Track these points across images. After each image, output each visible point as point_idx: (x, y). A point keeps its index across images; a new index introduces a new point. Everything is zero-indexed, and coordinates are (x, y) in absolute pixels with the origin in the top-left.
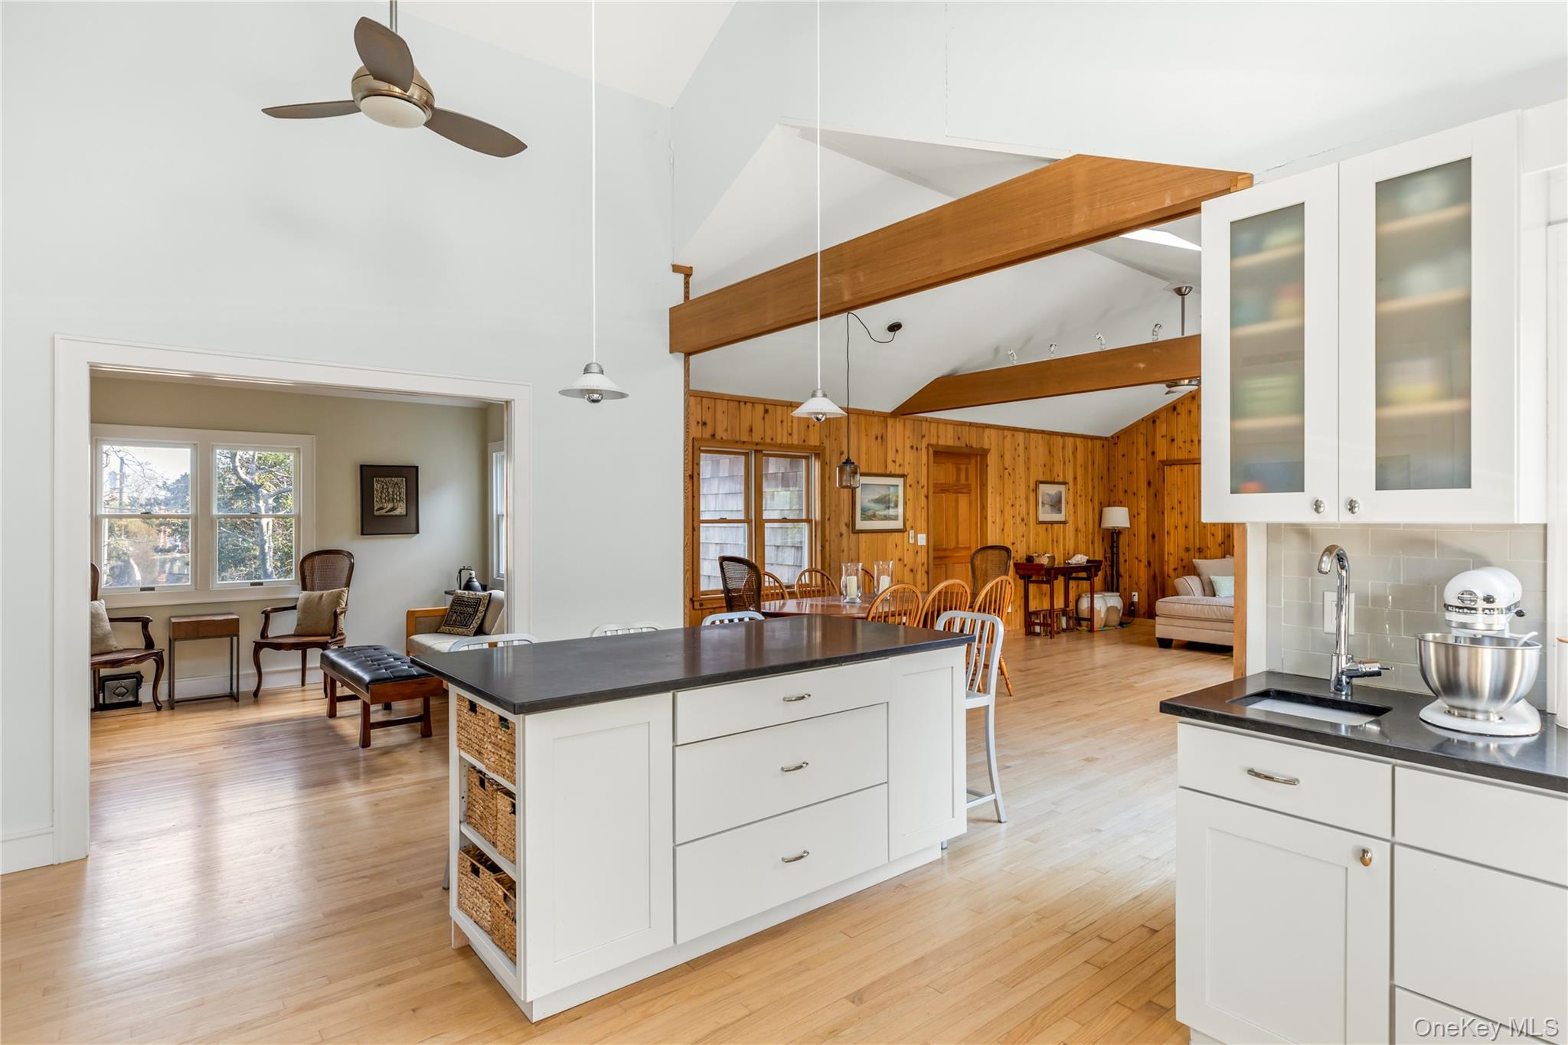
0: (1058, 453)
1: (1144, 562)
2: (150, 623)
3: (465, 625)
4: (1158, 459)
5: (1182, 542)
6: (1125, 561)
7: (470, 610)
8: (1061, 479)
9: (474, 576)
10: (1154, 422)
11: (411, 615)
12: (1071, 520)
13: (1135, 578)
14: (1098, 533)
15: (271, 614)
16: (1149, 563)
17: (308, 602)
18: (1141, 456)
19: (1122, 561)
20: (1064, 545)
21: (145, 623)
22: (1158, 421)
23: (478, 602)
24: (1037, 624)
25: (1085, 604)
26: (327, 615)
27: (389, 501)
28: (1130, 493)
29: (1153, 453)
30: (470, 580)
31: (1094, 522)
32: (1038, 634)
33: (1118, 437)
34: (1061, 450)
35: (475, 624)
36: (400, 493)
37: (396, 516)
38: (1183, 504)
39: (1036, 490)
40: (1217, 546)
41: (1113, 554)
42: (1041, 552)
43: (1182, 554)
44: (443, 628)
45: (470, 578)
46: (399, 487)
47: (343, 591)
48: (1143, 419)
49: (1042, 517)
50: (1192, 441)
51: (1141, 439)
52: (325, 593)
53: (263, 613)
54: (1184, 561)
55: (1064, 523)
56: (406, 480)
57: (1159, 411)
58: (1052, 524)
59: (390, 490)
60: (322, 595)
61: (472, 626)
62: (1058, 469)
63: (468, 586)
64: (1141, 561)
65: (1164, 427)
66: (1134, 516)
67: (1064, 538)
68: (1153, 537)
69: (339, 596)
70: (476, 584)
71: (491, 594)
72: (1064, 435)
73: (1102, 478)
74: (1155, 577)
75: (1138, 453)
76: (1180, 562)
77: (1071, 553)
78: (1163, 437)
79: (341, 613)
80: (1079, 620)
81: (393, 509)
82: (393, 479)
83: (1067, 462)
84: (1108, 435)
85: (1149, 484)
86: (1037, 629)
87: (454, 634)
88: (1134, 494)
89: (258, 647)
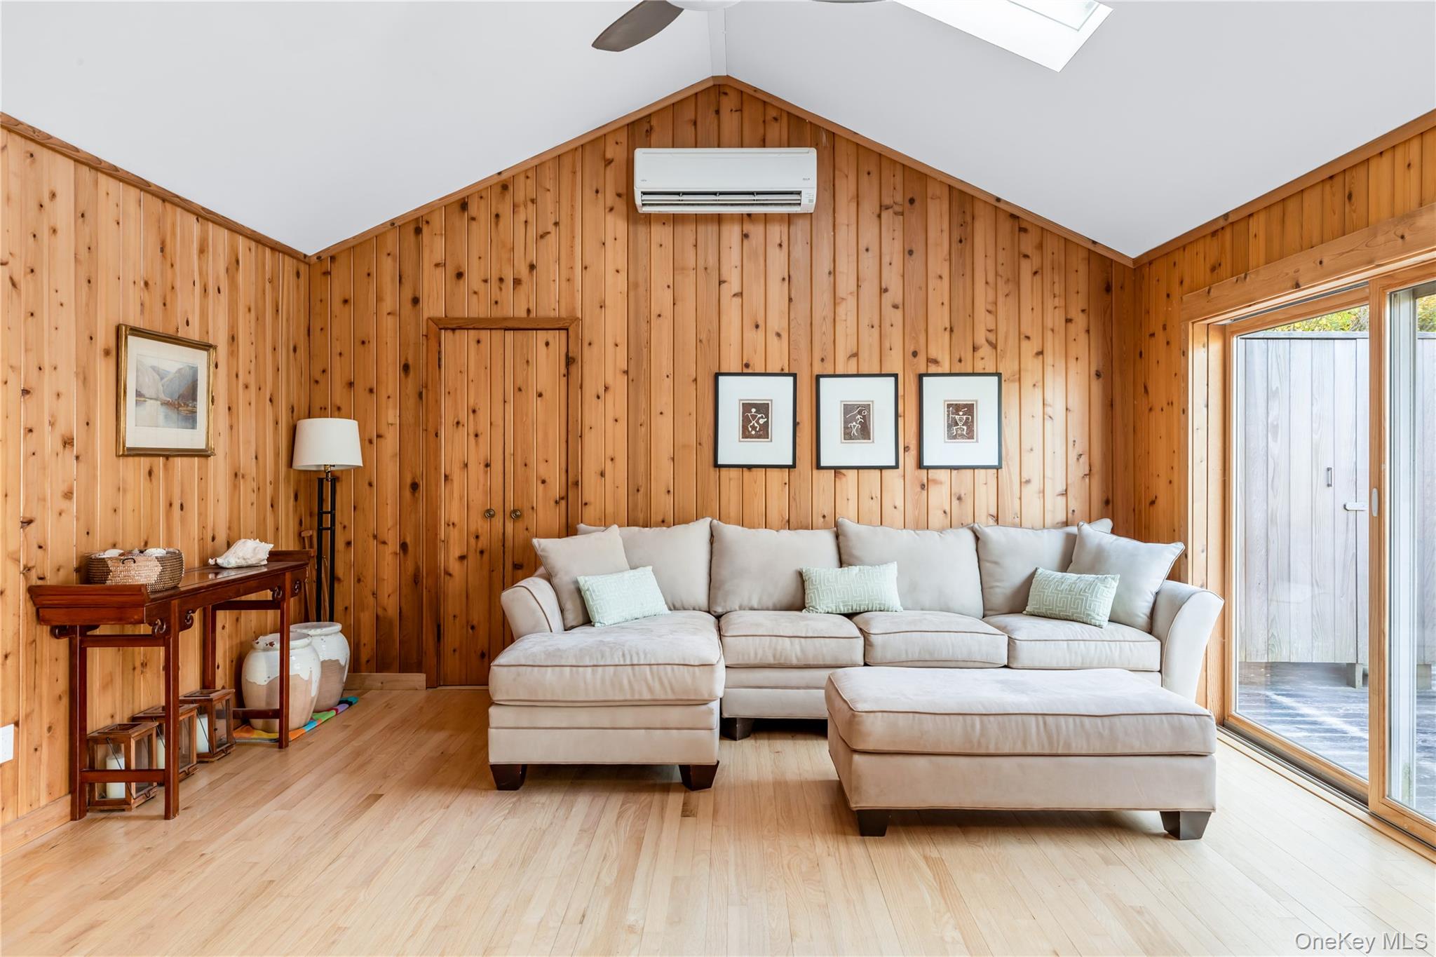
0: (188, 260)
1: (393, 546)
4: (426, 315)
5: (478, 499)
6: (349, 544)
8: (194, 334)
10: (418, 231)
12: (221, 448)
13: (370, 582)
14: (287, 477)
16: (404, 546)
18: (389, 303)
19: (340, 545)
20: (202, 515)
22: (425, 229)
24: (116, 776)
25: (261, 670)
28: (360, 387)
29: (416, 301)
31: (277, 455)
32: (121, 805)
33: (333, 258)
34: (195, 257)
38: (480, 413)
39: (116, 353)
40: (552, 503)
41: (320, 531)
42: (132, 542)
43: (478, 524)
48: (392, 223)
49: (136, 437)
50: (501, 280)
51: (388, 267)
54: (481, 538)
55: (203, 454)
57: (431, 208)
58: (167, 457)
62: (188, 304)
64: (384, 543)
65: (440, 243)
66: (371, 442)
67: (202, 499)
68: (415, 486)
72: (204, 216)
73: (295, 350)
74: (416, 579)
75: (379, 299)
76: (473, 541)
77: (222, 537)
78: (437, 265)
80: (244, 717)
83: (212, 290)
84: (310, 249)
85: (406, 368)
86: (116, 790)
88: (371, 391)
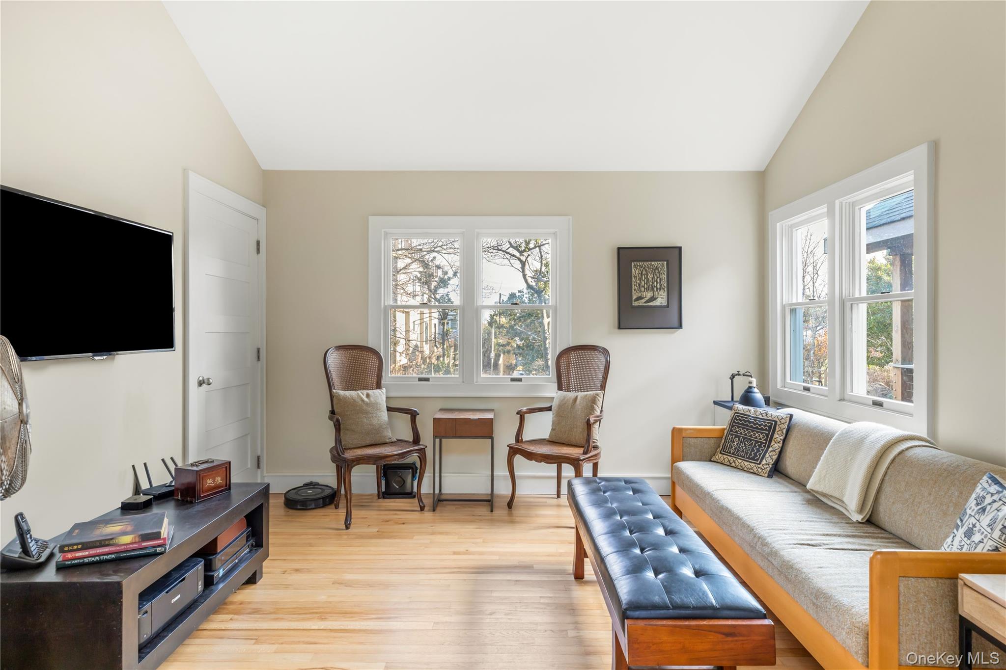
2: (417, 416)
3: (755, 458)
7: (760, 437)
9: (754, 384)
11: (676, 433)
15: (526, 415)
17: (562, 405)
21: (413, 415)
23: (771, 426)
26: (581, 424)
27: (648, 289)
30: (749, 391)
35: (769, 459)
36: (660, 280)
37: (656, 307)
44: (719, 457)
45: (750, 387)
46: (659, 273)
47: (597, 395)
52: (580, 394)
53: (517, 414)
56: (668, 264)
59: (650, 276)
60: (576, 397)
61: (764, 462)
63: (747, 399)
69: (593, 400)
70: (758, 396)
71: (791, 416)
79: (596, 421)
81: (653, 299)
82: (653, 263)
87: (736, 468)
89: (513, 451)
